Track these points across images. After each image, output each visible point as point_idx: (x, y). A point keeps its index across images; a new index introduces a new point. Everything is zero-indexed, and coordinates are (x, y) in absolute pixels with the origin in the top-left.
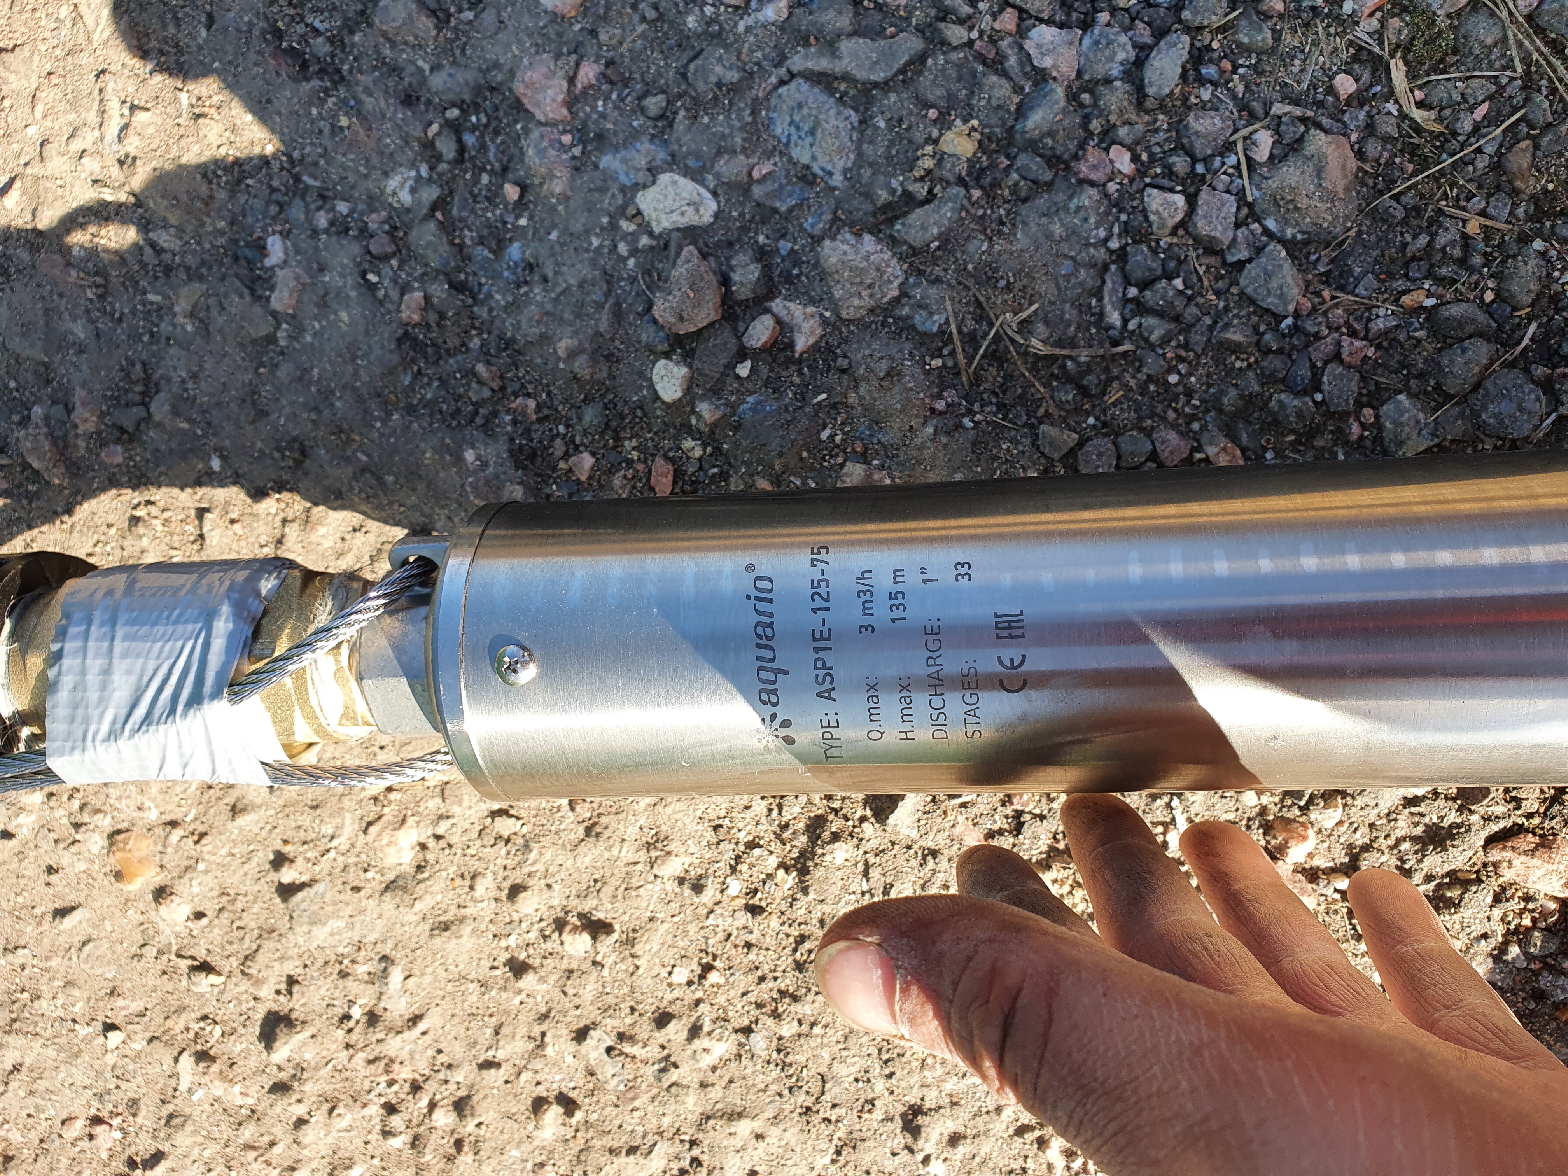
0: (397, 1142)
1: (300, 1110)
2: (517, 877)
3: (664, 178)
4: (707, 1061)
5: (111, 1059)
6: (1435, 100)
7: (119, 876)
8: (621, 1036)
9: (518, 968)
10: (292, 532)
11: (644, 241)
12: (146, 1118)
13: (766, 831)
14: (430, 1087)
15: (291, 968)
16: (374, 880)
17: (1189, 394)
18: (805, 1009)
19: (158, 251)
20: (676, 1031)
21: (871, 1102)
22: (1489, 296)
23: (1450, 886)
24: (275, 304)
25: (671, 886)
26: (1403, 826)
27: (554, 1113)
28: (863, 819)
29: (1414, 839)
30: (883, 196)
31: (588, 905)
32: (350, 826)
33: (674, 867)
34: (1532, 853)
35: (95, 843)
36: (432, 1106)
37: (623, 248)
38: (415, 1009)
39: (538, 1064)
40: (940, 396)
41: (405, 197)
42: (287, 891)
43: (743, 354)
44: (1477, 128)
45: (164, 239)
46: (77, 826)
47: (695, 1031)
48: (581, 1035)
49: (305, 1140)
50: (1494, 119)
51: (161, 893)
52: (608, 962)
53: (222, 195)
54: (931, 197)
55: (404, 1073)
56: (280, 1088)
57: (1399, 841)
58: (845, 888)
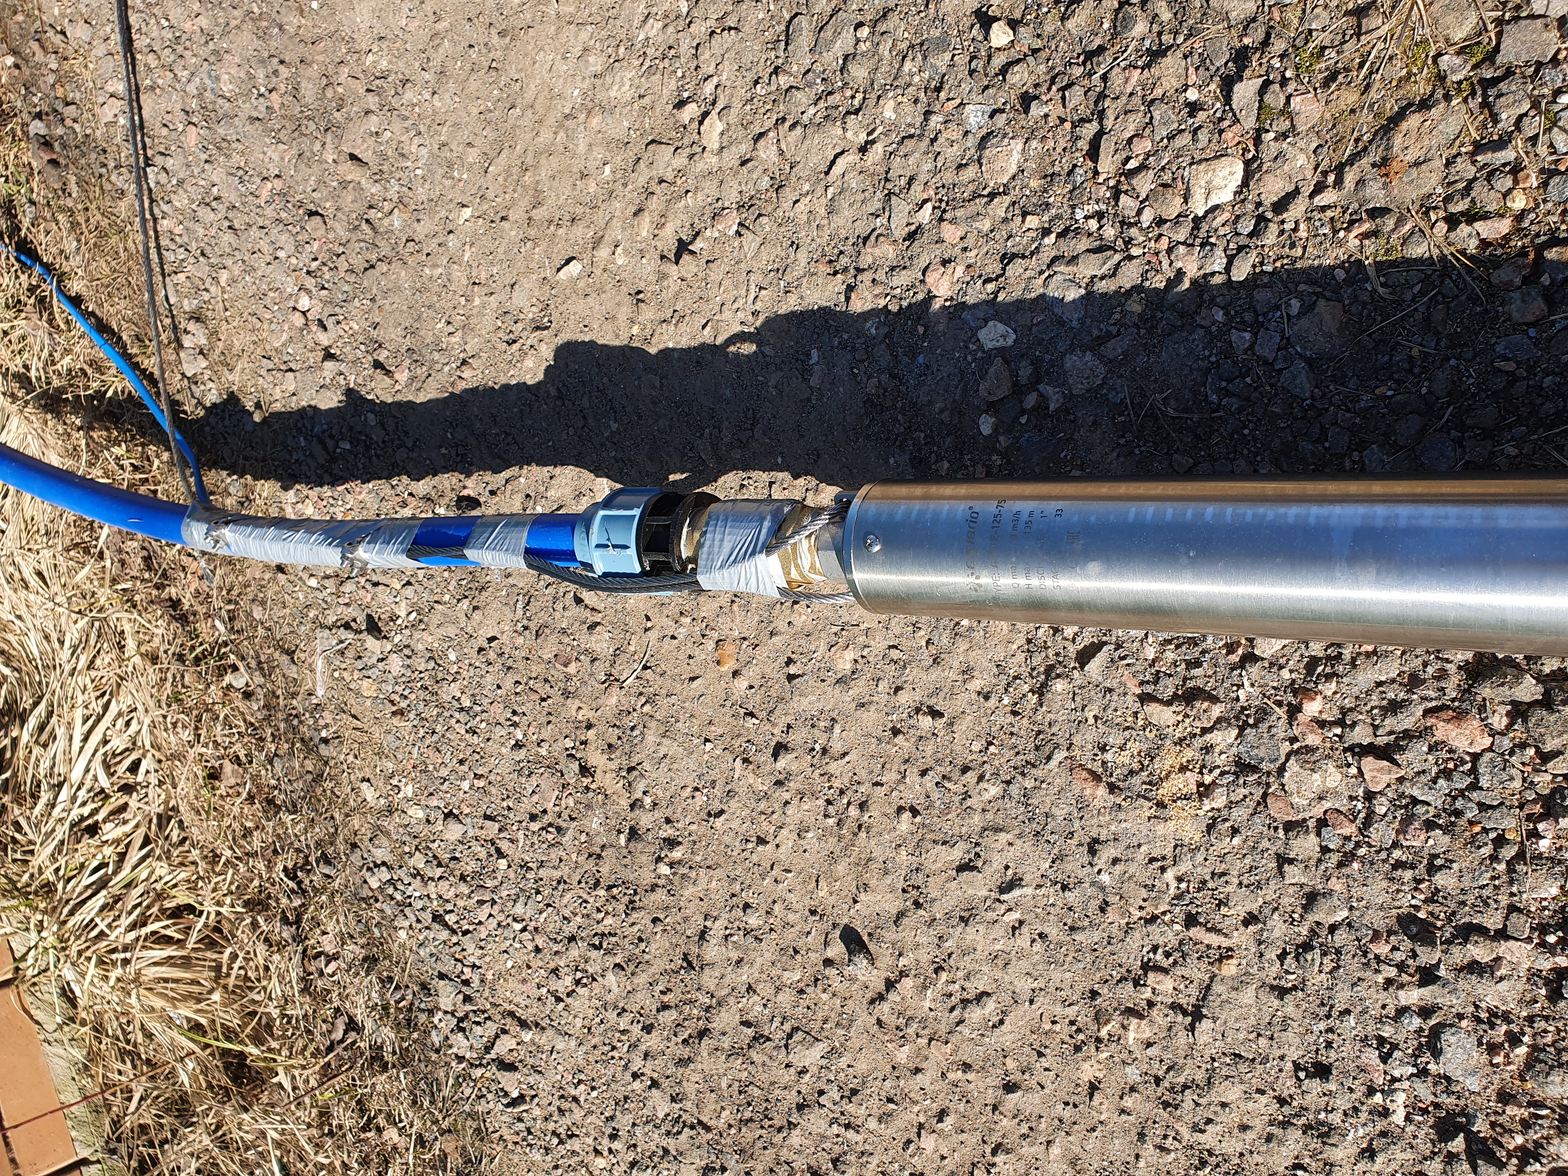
0: (831, 821)
1: (787, 796)
2: (899, 683)
3: (991, 323)
4: (987, 796)
5: (706, 757)
6: (1390, 283)
7: (718, 663)
8: (944, 777)
9: (896, 732)
10: (810, 495)
11: (979, 354)
12: (718, 791)
13: (1024, 671)
14: (849, 793)
15: (789, 719)
16: (832, 677)
17: (1255, 441)
18: (1038, 773)
19: (764, 356)
20: (971, 777)
21: (1072, 833)
22: (1424, 391)
23: (1403, 738)
24: (812, 383)
25: (974, 696)
26: (1375, 700)
27: (907, 815)
28: (1074, 668)
29: (1382, 708)
30: (1095, 333)
31: (932, 702)
32: (823, 647)
33: (976, 684)
34: (1448, 721)
35: (710, 645)
36: (849, 804)
37: (969, 358)
38: (845, 749)
39: (901, 787)
40: (1123, 436)
41: (873, 331)
42: (791, 678)
43: (1023, 412)
44: (1414, 297)
45: (767, 350)
46: (703, 636)
47: (981, 778)
48: (924, 773)
49: (789, 813)
50: (1422, 293)
51: (736, 673)
52: (941, 734)
53: (794, 329)
54: (1119, 334)
55: (837, 784)
56: (779, 783)
57: (1373, 708)
58: (1063, 706)
